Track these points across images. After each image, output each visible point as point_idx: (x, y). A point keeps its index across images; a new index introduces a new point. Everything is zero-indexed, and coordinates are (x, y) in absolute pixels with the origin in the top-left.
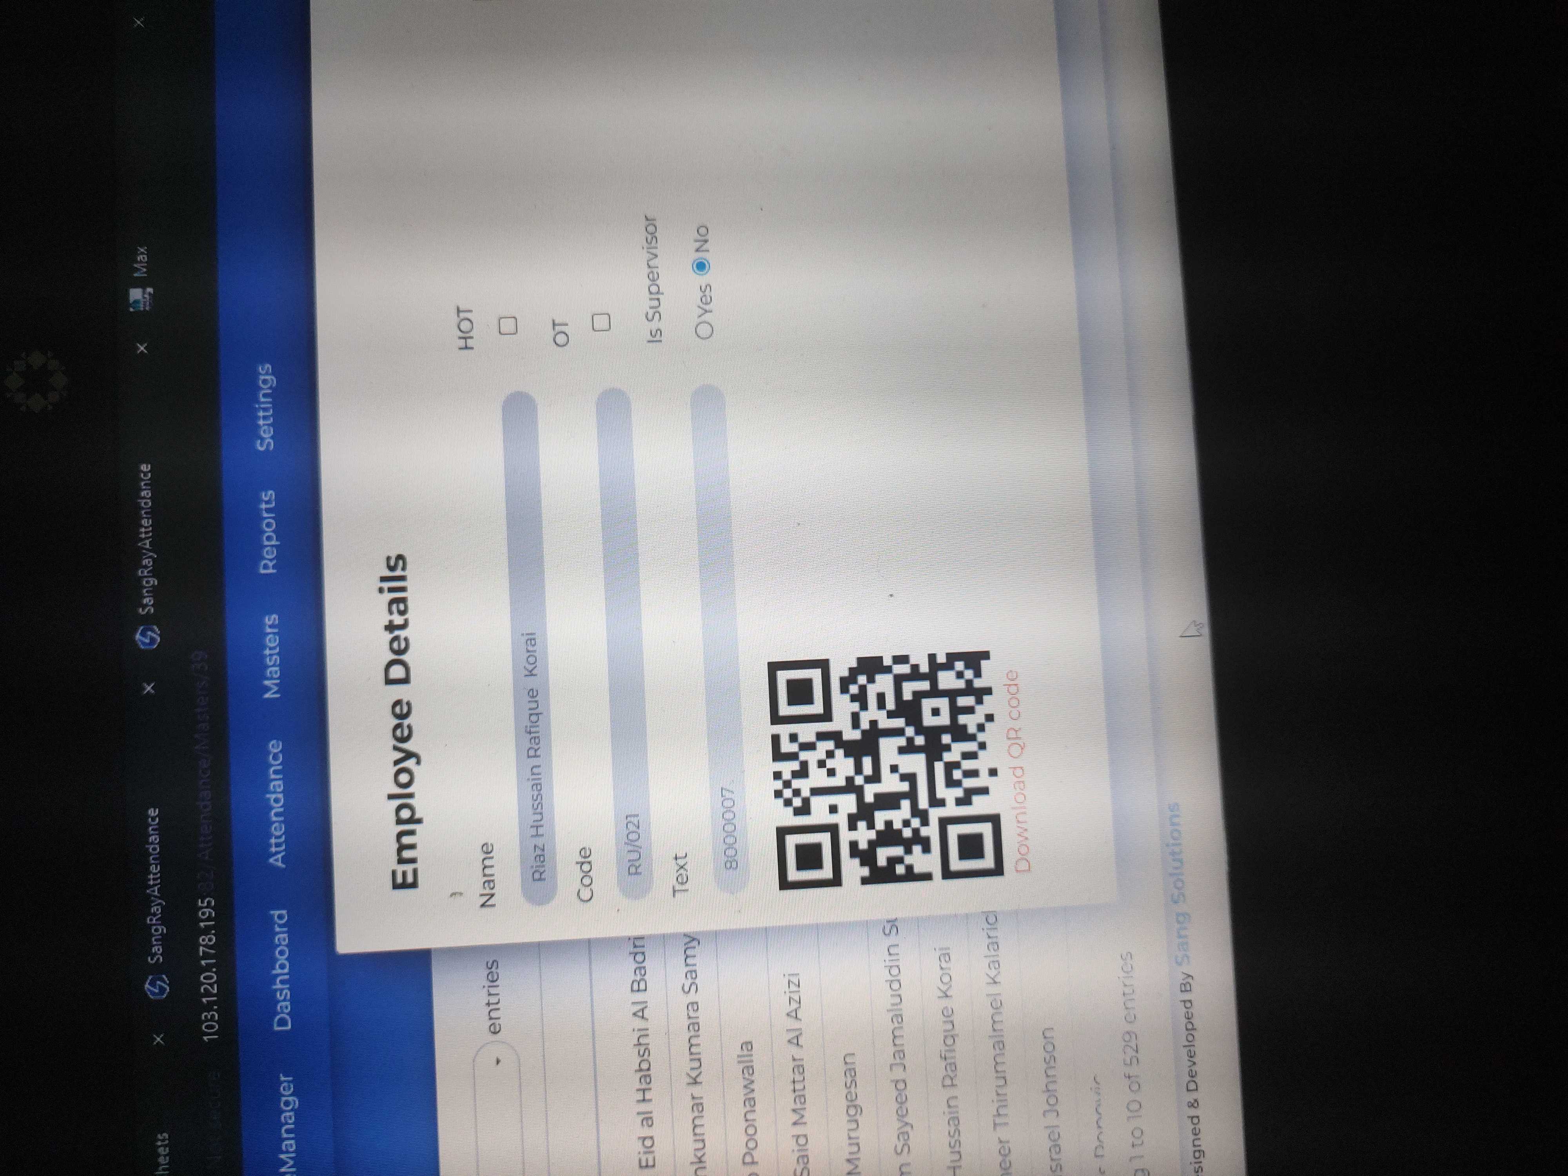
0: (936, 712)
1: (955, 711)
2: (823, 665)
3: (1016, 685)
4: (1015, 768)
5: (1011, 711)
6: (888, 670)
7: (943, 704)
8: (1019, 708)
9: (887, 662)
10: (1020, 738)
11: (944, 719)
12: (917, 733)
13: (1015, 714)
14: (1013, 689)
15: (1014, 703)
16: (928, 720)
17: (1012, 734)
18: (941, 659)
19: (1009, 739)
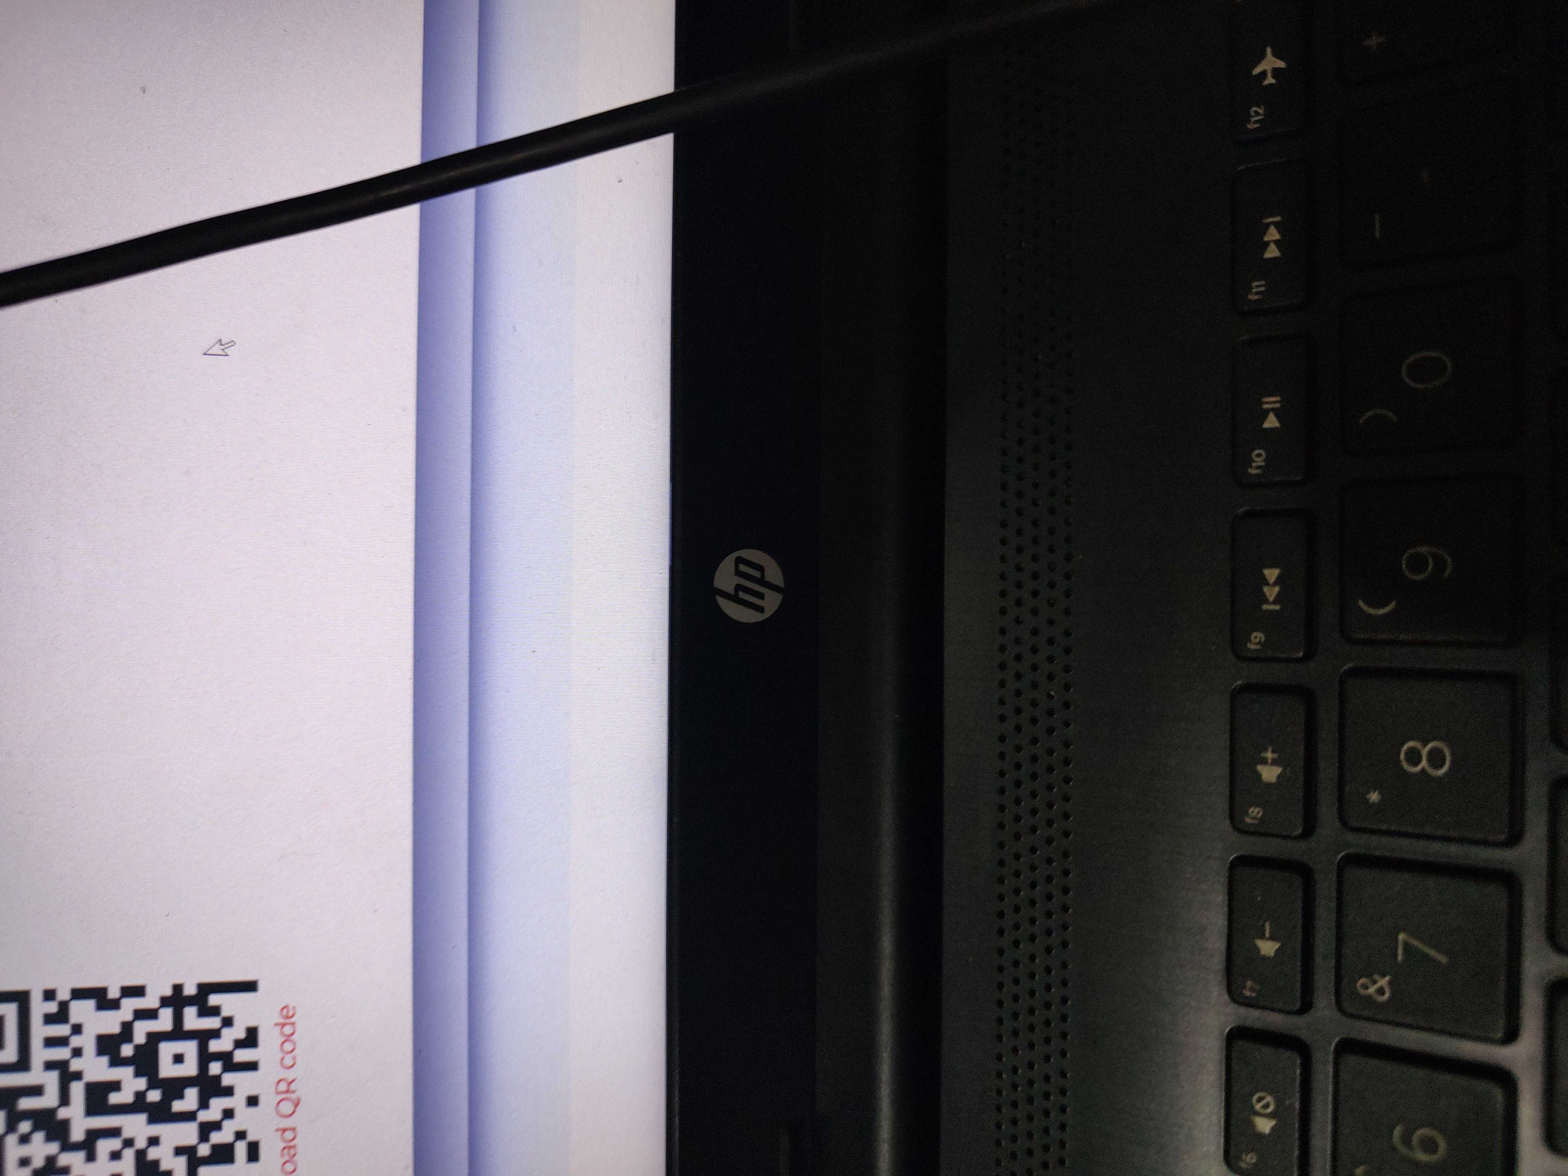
0: (179, 1059)
1: (205, 1057)
2: (21, 998)
3: (293, 1024)
4: (284, 1130)
5: (282, 1059)
6: (114, 1005)
7: (190, 1048)
8: (294, 1053)
9: (113, 993)
10: (294, 1092)
11: (190, 1068)
12: (152, 1086)
13: (288, 1061)
14: (288, 1030)
15: (288, 1047)
16: (167, 1069)
17: (283, 1087)
18: (190, 990)
19: (278, 1093)
